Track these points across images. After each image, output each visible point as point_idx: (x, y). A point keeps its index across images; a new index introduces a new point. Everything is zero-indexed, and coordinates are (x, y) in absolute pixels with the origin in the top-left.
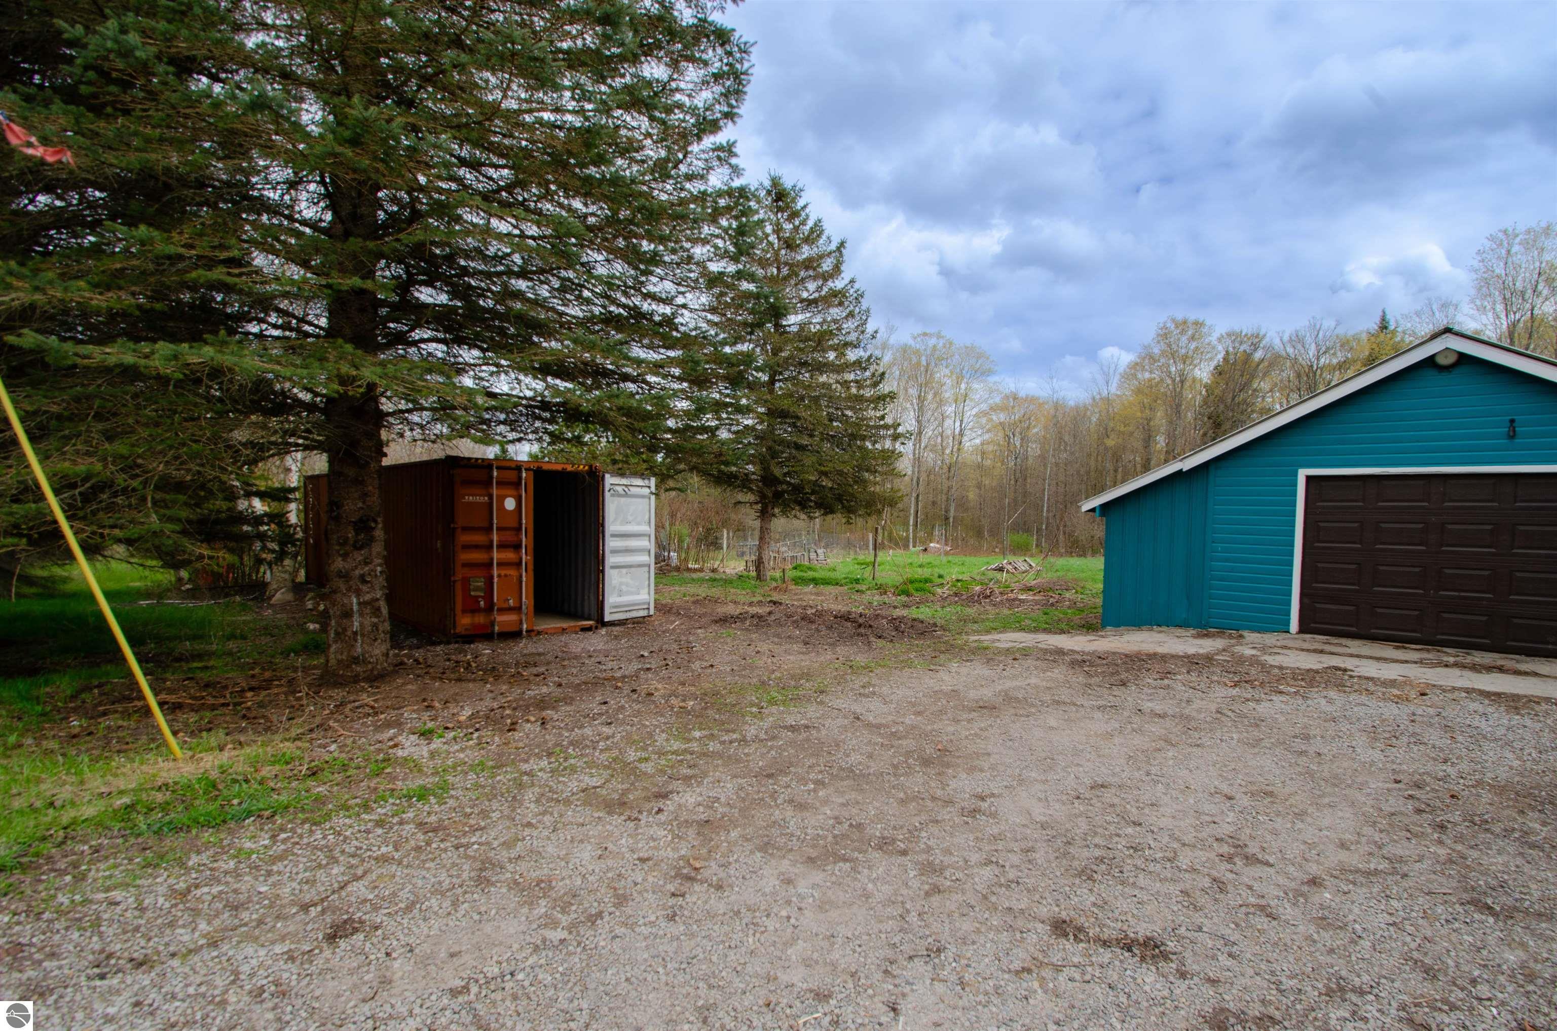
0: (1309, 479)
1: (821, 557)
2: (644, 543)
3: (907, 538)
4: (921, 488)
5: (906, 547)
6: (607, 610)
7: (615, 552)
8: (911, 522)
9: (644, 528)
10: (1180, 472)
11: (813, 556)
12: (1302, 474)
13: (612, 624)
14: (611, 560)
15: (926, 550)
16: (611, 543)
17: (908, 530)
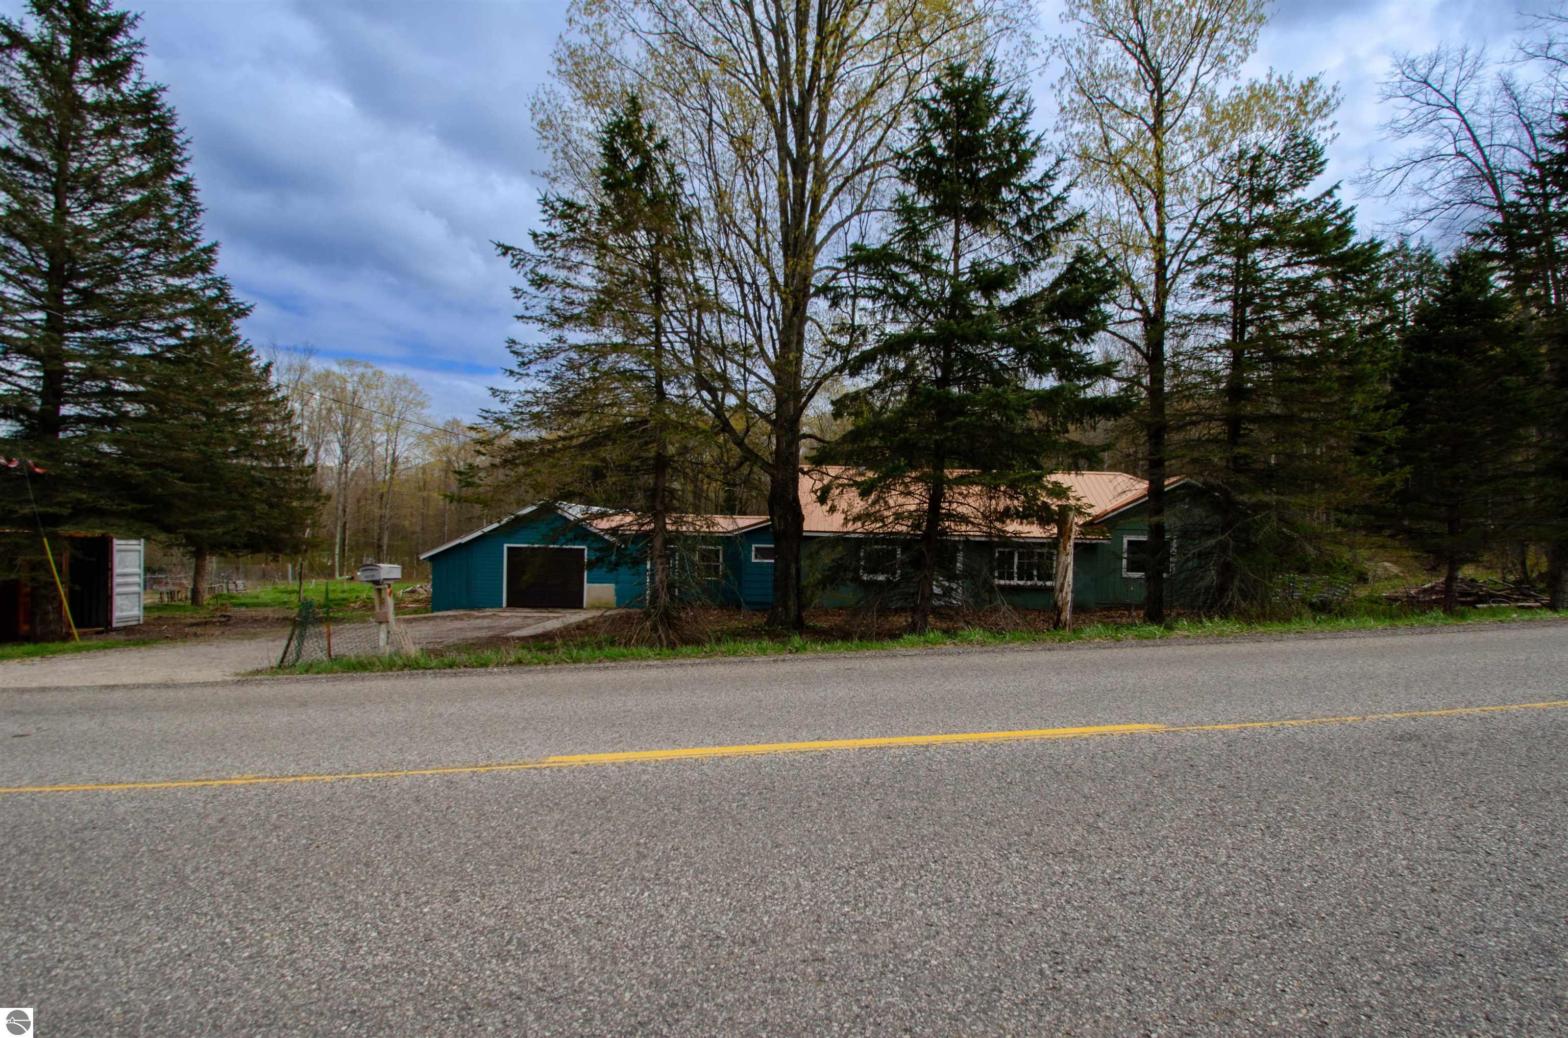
0: (509, 548)
1: (241, 587)
2: (136, 579)
3: (333, 565)
4: (349, 517)
5: (331, 575)
6: (114, 621)
7: (119, 585)
8: (337, 551)
9: (137, 570)
10: (460, 544)
11: (232, 586)
12: (506, 546)
13: (118, 630)
14: (117, 590)
15: (352, 579)
16: (117, 580)
17: (333, 559)
